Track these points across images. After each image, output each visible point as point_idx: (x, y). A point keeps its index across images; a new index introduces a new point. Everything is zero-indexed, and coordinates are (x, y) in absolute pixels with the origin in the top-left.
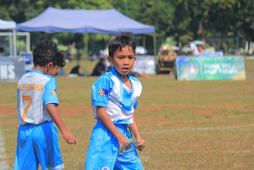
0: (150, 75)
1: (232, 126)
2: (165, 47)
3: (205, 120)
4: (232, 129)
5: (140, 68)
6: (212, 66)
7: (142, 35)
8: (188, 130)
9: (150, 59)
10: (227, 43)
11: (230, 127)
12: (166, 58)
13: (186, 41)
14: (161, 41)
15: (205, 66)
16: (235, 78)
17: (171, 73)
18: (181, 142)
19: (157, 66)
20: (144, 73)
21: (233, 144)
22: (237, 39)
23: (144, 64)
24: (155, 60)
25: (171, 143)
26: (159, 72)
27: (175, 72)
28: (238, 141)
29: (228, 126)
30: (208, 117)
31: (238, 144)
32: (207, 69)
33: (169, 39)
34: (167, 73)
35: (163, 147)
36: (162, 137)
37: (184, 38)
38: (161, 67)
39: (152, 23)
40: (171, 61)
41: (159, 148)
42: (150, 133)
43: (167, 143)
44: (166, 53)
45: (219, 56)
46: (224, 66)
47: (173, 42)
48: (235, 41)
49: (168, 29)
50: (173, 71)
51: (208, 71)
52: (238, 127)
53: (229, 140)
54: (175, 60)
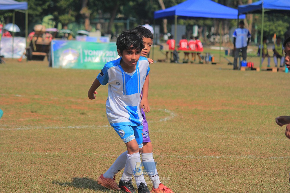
0: (19, 61)
3: (79, 116)
6: (94, 53)
7: (12, 11)
8: (57, 127)
9: (20, 41)
10: (117, 27)
13: (66, 22)
14: (39, 19)
15: (86, 52)
17: (46, 59)
19: (28, 50)
22: (128, 22)
23: (13, 46)
25: (34, 143)
26: (30, 57)
27: (50, 58)
30: (83, 114)
32: (88, 56)
33: (47, 19)
34: (41, 58)
37: (64, 18)
38: (34, 51)
40: (47, 44)
45: (105, 41)
46: (109, 53)
47: (51, 22)
48: (125, 24)
49: (46, 6)
50: (48, 56)
51: (90, 59)
54: (50, 44)
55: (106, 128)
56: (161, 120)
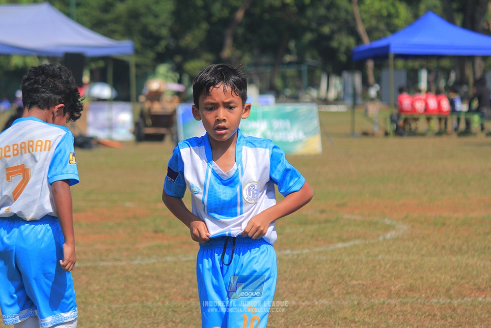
0: (122, 143)
1: (292, 250)
2: (154, 85)
4: (293, 255)
5: (102, 128)
6: (253, 125)
7: (105, 58)
9: (123, 110)
10: (284, 78)
11: (288, 252)
12: (157, 108)
14: (146, 73)
16: (299, 150)
17: (168, 139)
18: (186, 284)
19: (137, 125)
20: (111, 139)
21: (294, 286)
22: (304, 68)
23: (110, 120)
24: (133, 112)
25: (167, 285)
26: (140, 136)
27: (175, 137)
28: (304, 280)
29: (286, 249)
31: (306, 286)
33: (163, 69)
34: (159, 138)
35: (149, 293)
36: (147, 273)
37: (194, 65)
38: (146, 126)
39: (128, 33)
40: (167, 114)
41: (140, 296)
42: (123, 263)
43: (158, 285)
44: (156, 96)
45: (267, 103)
46: (277, 124)
47: (171, 74)
48: (300, 73)
49: (161, 47)
50: (172, 135)
52: (306, 251)
53: (286, 279)
54: (174, 112)
55: (287, 255)
56: (381, 238)
